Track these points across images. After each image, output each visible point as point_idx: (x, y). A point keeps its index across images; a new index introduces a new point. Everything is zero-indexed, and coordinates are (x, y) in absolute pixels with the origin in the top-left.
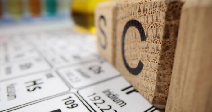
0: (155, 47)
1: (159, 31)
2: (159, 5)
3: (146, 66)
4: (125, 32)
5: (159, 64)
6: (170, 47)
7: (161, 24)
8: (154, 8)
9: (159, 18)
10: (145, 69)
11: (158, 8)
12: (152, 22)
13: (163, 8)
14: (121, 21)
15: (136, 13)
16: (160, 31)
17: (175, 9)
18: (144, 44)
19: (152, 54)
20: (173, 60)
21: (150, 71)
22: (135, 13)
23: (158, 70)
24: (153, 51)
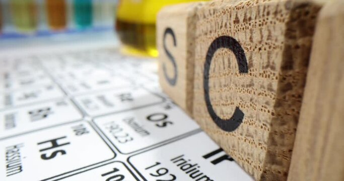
0: (266, 84)
1: (273, 56)
2: (274, 11)
3: (249, 117)
4: (209, 57)
5: (273, 114)
6: (293, 84)
7: (277, 44)
8: (263, 15)
9: (273, 33)
10: (246, 123)
11: (271, 17)
12: (260, 40)
13: (282, 16)
14: (203, 37)
15: (230, 24)
16: (276, 57)
17: (303, 18)
18: (245, 78)
19: (260, 96)
20: (300, 107)
21: (256, 126)
22: (228, 24)
23: (271, 125)
24: (262, 92)
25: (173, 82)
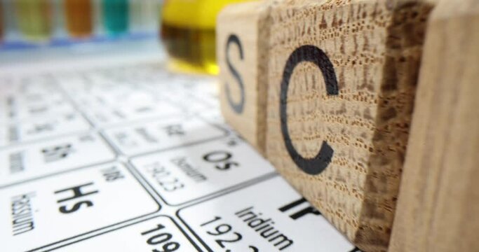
0: (361, 110)
1: (371, 71)
2: (372, 11)
3: (340, 155)
4: (287, 75)
5: (371, 150)
6: (397, 110)
7: (375, 56)
8: (358, 18)
9: (371, 42)
10: (336, 162)
11: (368, 19)
12: (354, 50)
13: (382, 18)
14: (279, 47)
15: (315, 29)
16: (375, 74)
17: (409, 20)
18: (334, 103)
19: (355, 125)
20: (406, 140)
21: (349, 167)
22: (312, 30)
23: (369, 164)
24: (356, 120)
25: (239, 109)
